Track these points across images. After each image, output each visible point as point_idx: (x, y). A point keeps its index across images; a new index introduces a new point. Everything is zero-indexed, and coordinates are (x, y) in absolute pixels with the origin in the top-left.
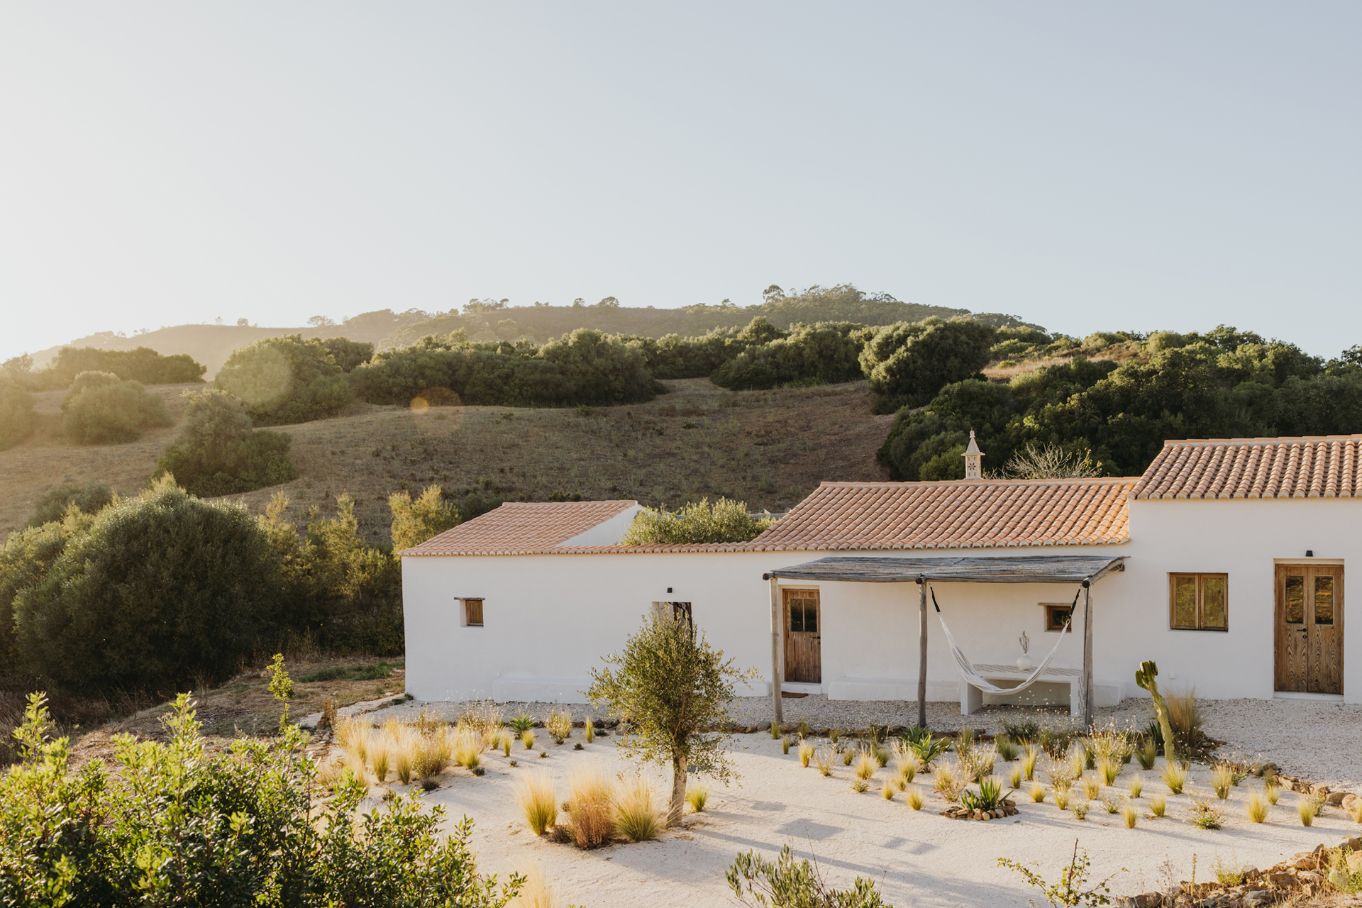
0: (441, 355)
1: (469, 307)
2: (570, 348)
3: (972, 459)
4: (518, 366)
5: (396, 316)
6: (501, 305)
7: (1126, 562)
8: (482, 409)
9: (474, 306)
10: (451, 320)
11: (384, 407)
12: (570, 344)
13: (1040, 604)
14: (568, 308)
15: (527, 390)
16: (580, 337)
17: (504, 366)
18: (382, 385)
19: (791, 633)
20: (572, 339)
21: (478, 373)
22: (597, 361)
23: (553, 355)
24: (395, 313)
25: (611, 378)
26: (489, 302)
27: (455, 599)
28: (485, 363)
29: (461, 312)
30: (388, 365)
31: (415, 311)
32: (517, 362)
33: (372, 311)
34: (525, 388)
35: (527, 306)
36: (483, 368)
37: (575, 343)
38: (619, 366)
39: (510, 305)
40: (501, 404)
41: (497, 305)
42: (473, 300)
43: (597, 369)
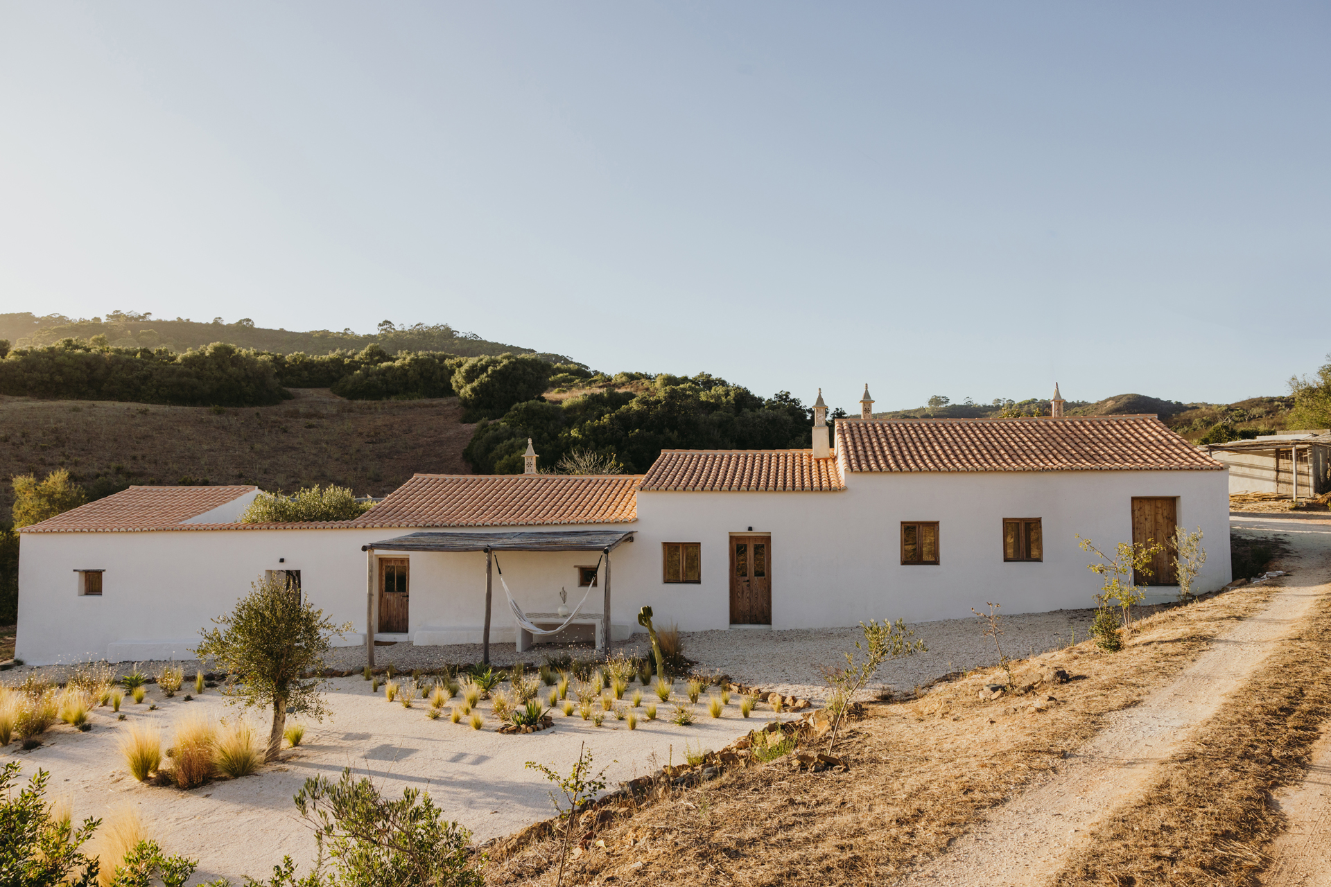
0: (80, 355)
1: (111, 317)
2: (207, 357)
3: (529, 460)
4: (156, 369)
5: (37, 319)
6: (144, 317)
7: (634, 535)
8: (118, 404)
9: (117, 316)
10: (95, 325)
11: (17, 398)
12: (207, 354)
13: (575, 567)
14: (207, 325)
15: (164, 390)
16: (216, 349)
17: (142, 369)
18: (17, 379)
19: (384, 593)
20: (209, 350)
21: (117, 373)
22: (232, 370)
23: (189, 362)
24: (37, 316)
25: (243, 384)
26: (133, 314)
27: (75, 570)
28: (124, 366)
29: (104, 320)
30: (24, 361)
31: (57, 316)
32: (155, 366)
33: (12, 312)
34: (162, 388)
35: (169, 320)
36: (122, 369)
37: (211, 354)
38: (251, 375)
39: (153, 318)
40: (138, 401)
41: (140, 317)
42: (117, 311)
43: (231, 376)
